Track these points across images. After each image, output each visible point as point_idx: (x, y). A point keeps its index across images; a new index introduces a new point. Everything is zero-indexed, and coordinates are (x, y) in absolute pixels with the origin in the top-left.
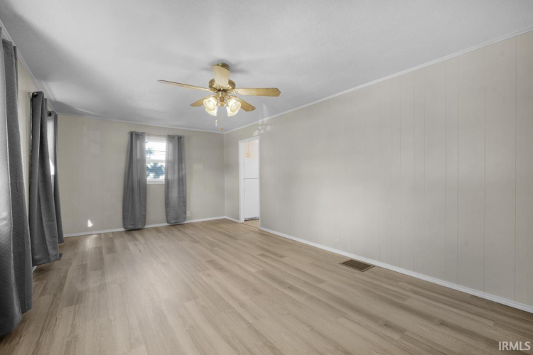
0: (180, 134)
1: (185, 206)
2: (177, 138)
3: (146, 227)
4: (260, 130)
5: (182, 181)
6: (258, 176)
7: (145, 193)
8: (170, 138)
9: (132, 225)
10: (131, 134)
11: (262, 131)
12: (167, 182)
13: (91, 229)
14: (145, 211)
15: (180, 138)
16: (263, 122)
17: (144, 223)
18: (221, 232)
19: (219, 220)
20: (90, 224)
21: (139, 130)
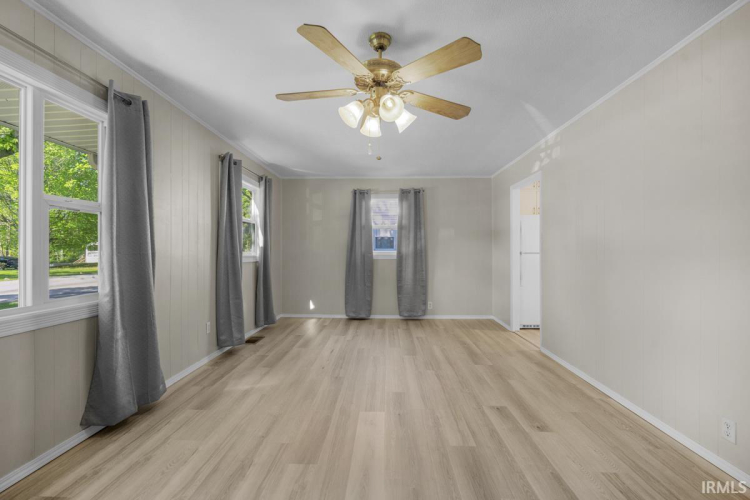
0: (417, 186)
1: (425, 294)
2: (412, 192)
3: (372, 317)
4: (541, 161)
5: (420, 257)
6: (537, 248)
7: (371, 271)
8: (404, 194)
9: (354, 312)
10: (355, 192)
11: (546, 161)
12: (400, 258)
13: (313, 312)
14: (371, 295)
15: (417, 193)
16: (546, 142)
17: (370, 312)
18: (463, 344)
19: (479, 321)
20: (312, 306)
21: (364, 187)
